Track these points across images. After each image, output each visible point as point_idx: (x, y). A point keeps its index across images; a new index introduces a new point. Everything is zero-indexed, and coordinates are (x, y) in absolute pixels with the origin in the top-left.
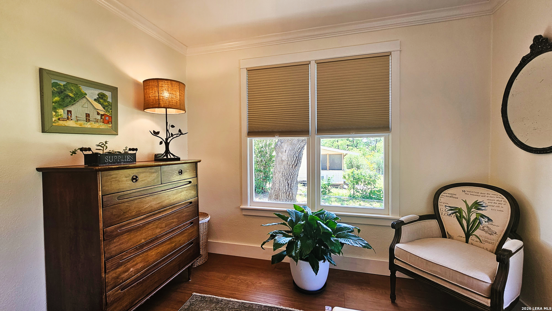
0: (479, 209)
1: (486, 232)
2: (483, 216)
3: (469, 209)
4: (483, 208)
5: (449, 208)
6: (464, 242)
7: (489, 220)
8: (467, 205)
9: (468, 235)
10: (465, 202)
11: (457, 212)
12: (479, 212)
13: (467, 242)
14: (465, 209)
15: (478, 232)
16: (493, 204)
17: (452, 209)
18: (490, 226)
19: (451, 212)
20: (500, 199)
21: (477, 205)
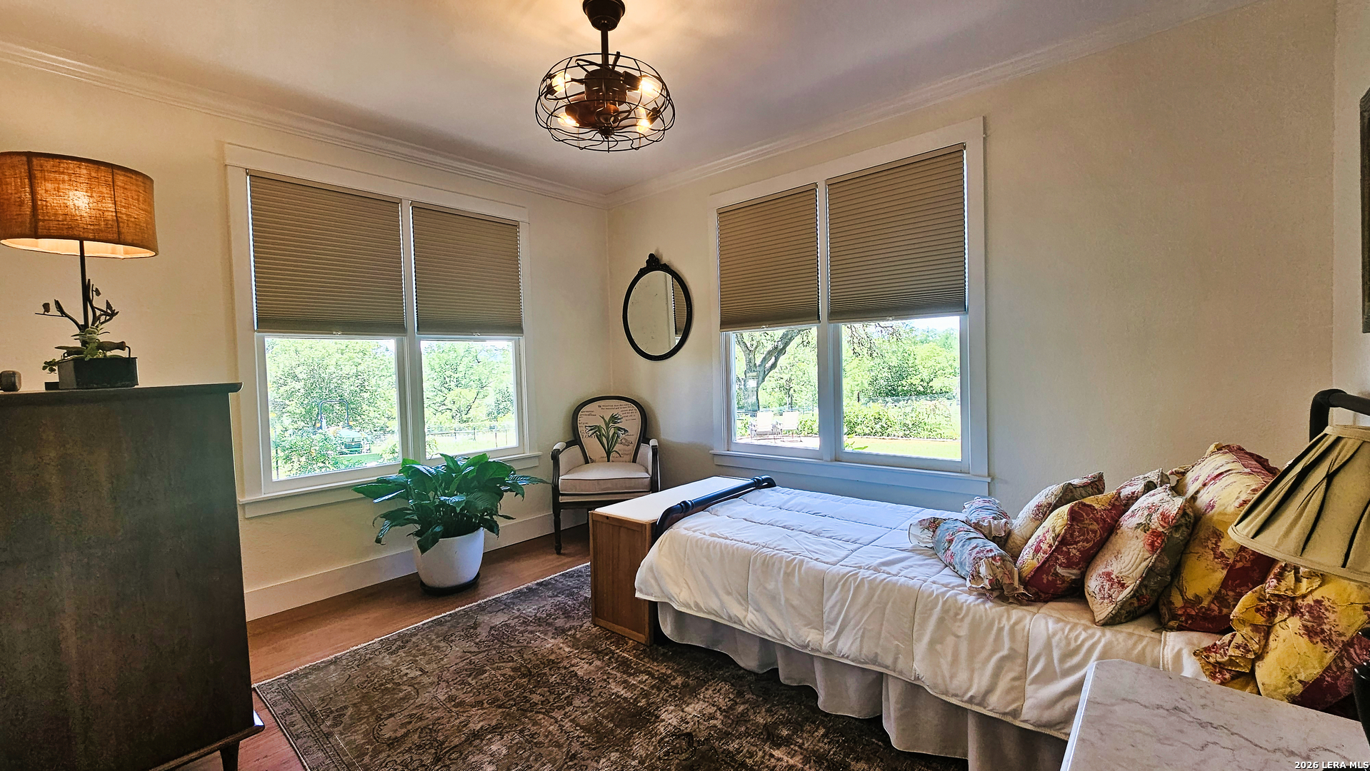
0: (615, 423)
1: (624, 445)
2: (619, 429)
3: (607, 425)
4: (619, 421)
5: (589, 428)
6: (604, 462)
7: (625, 431)
8: (605, 421)
9: (608, 454)
10: (603, 418)
11: (596, 429)
12: (616, 425)
13: (608, 461)
14: (603, 426)
15: (617, 447)
16: (626, 415)
17: (593, 428)
18: (626, 438)
19: (591, 432)
20: (631, 409)
21: (614, 419)
